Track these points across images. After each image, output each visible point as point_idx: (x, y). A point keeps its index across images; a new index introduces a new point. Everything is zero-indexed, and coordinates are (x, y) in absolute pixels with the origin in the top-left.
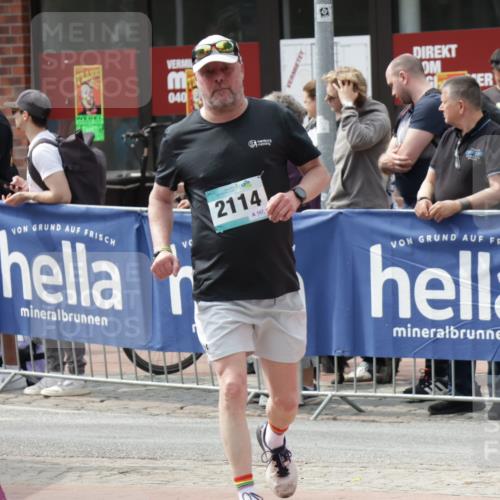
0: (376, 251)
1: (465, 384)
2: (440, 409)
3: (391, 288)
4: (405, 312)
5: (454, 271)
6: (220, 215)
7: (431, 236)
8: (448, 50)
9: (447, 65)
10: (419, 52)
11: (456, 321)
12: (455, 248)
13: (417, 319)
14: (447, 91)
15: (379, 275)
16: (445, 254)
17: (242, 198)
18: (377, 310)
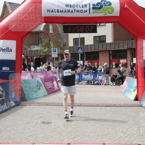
0: (83, 74)
1: (89, 83)
2: (87, 84)
3: (84, 77)
4: (85, 78)
5: (88, 75)
6: (65, 74)
7: (86, 73)
8: (87, 62)
9: (87, 63)
10: (86, 62)
11: (88, 79)
12: (88, 74)
13: (86, 79)
14: (87, 65)
15: (83, 76)
16: (87, 75)
17: (68, 72)
18: (83, 78)
